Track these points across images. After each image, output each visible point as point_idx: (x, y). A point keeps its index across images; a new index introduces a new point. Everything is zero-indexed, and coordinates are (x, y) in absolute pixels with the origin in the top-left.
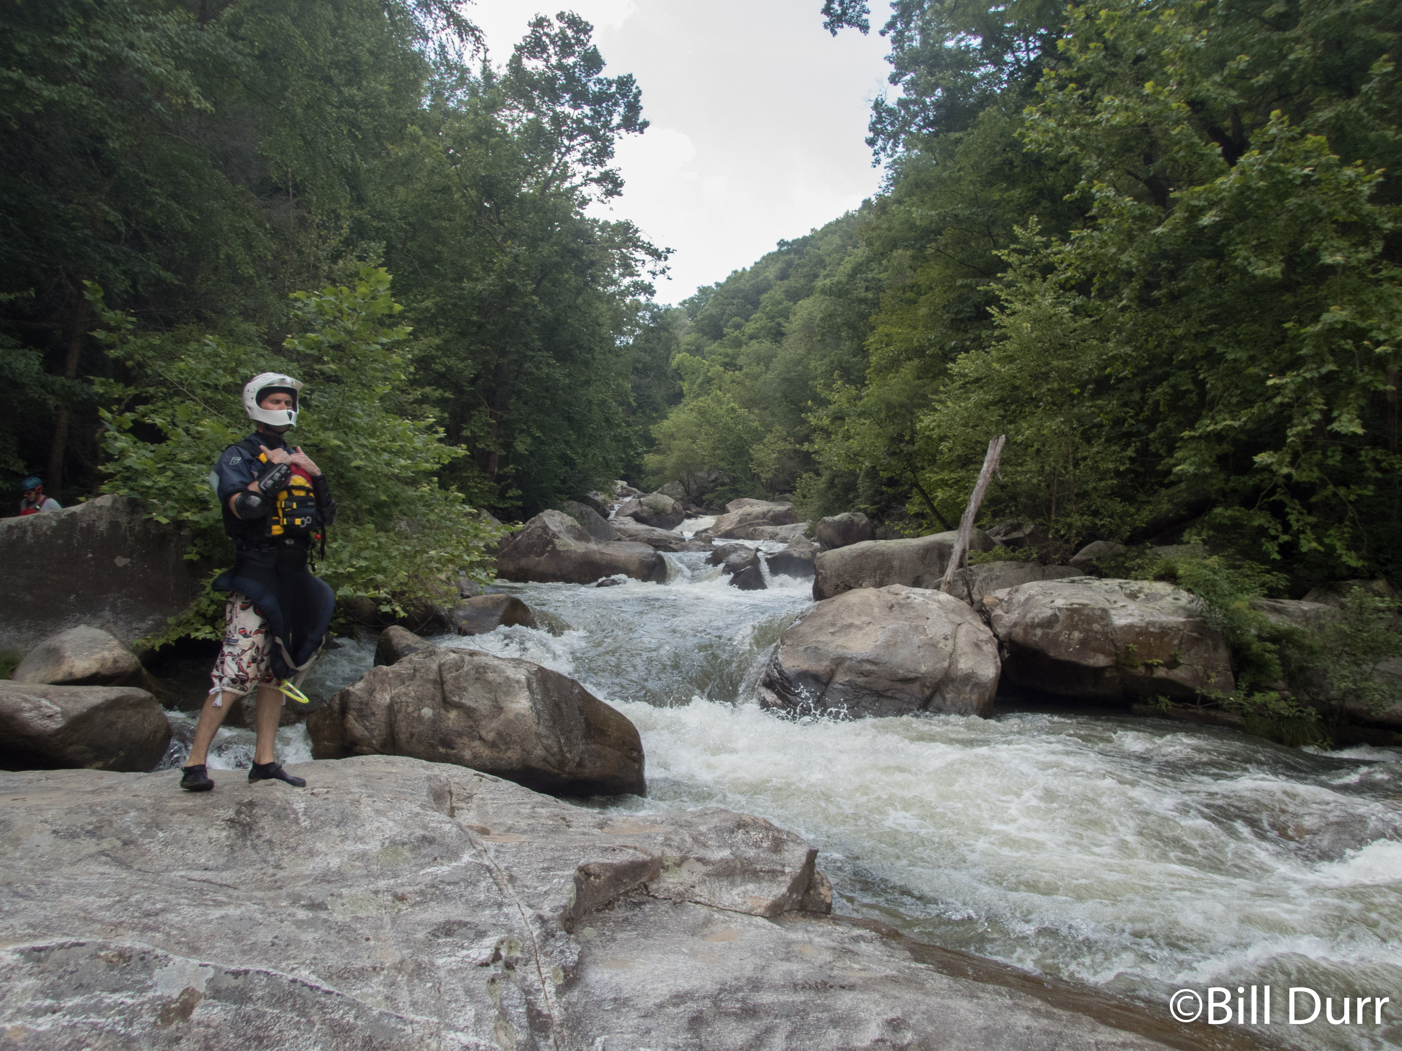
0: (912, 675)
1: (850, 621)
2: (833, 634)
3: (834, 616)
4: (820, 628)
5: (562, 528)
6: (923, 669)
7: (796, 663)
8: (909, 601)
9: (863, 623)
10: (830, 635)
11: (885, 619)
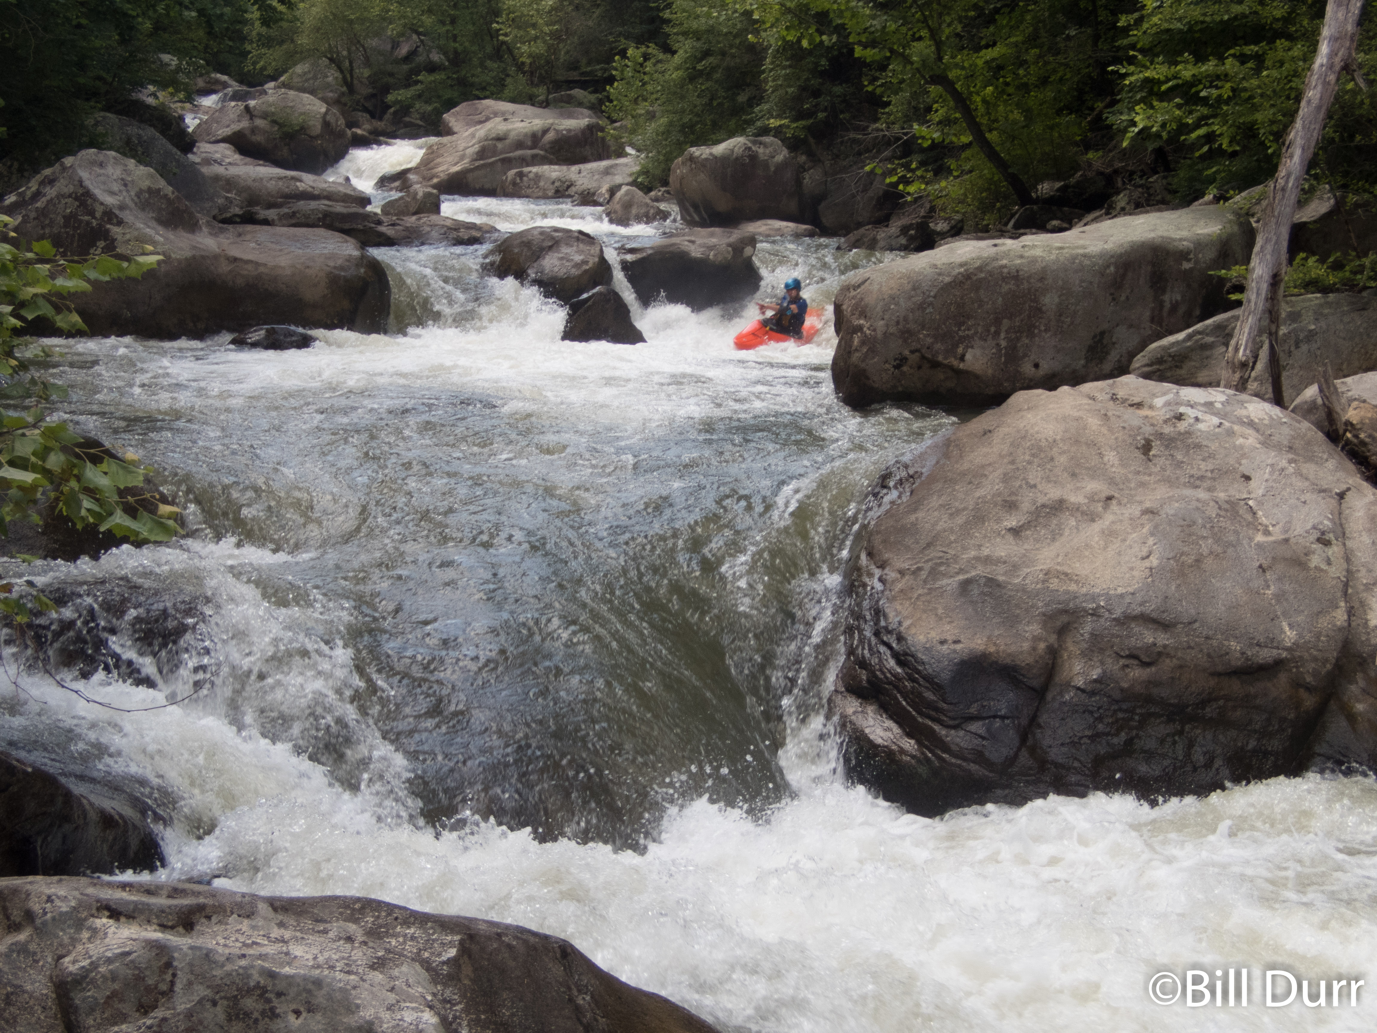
0: (1266, 655)
1: (1054, 493)
2: (1016, 532)
3: (1006, 478)
4: (979, 518)
5: (127, 198)
6: (1289, 635)
7: (949, 631)
8: (1182, 426)
9: (1092, 498)
10: (1010, 538)
11: (1142, 484)
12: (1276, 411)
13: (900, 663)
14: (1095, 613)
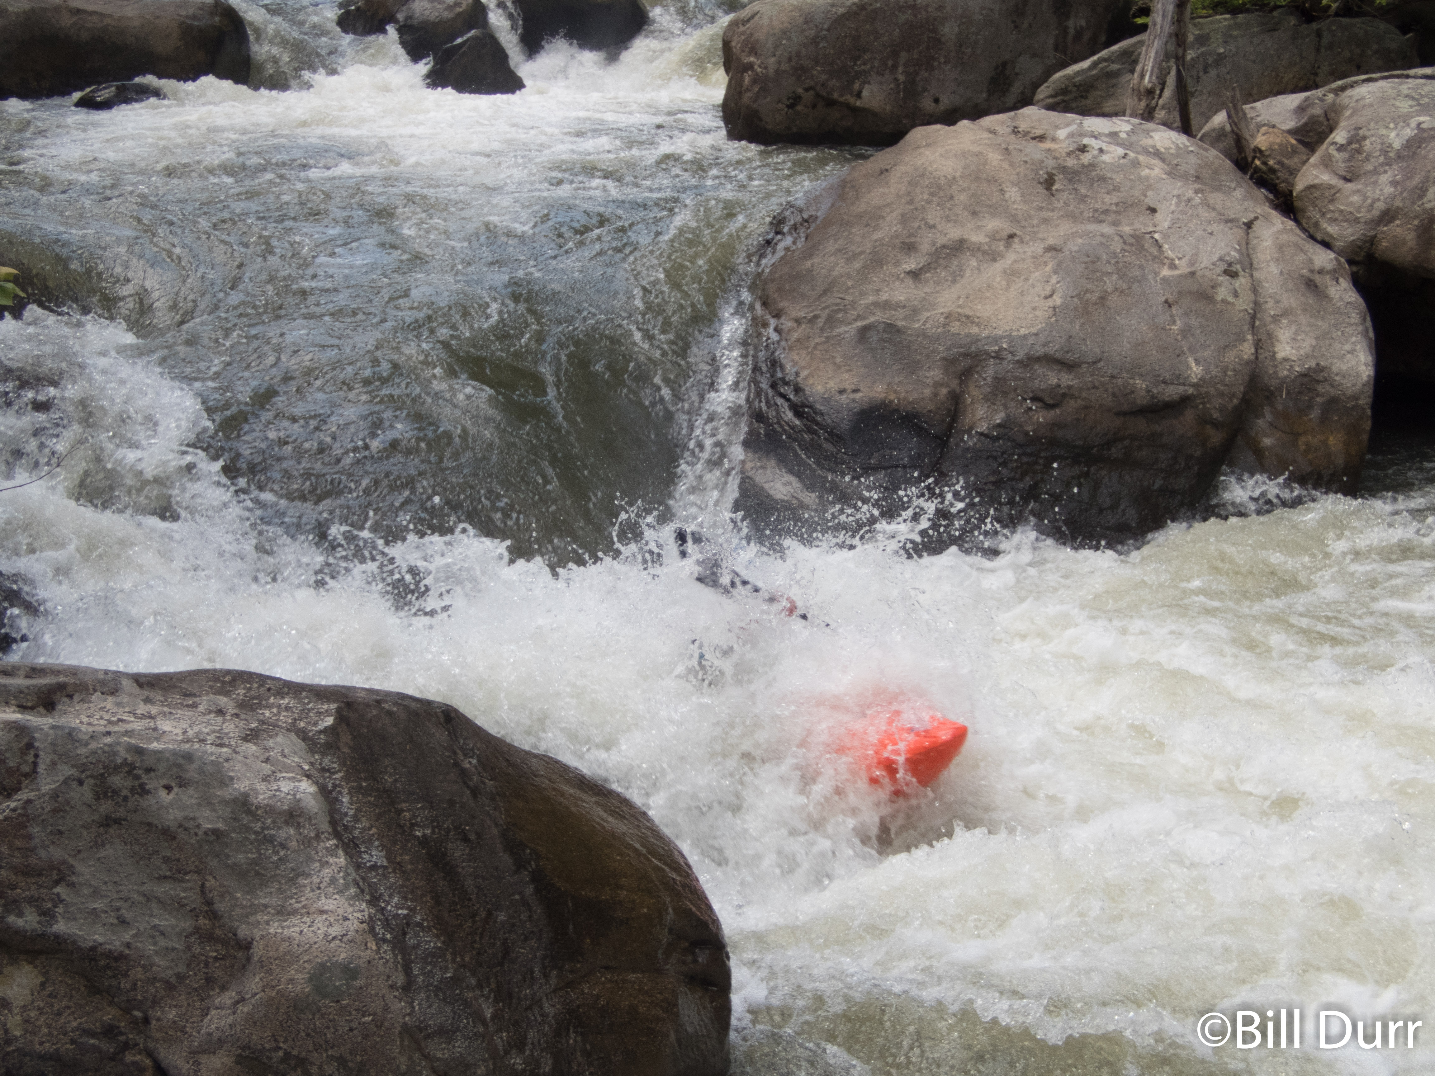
2: (915, 275)
6: (1196, 371)
7: (847, 380)
8: (1086, 158)
9: (993, 237)
10: (909, 281)
11: (1045, 221)
12: (1182, 139)
13: (798, 414)
14: (998, 356)
